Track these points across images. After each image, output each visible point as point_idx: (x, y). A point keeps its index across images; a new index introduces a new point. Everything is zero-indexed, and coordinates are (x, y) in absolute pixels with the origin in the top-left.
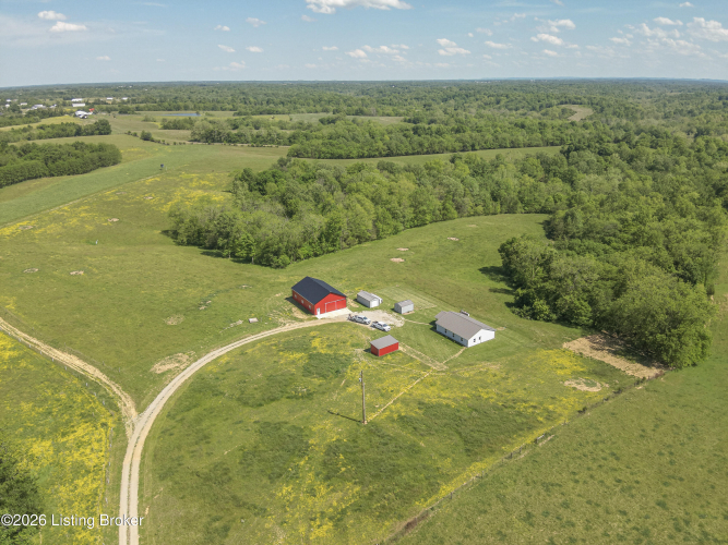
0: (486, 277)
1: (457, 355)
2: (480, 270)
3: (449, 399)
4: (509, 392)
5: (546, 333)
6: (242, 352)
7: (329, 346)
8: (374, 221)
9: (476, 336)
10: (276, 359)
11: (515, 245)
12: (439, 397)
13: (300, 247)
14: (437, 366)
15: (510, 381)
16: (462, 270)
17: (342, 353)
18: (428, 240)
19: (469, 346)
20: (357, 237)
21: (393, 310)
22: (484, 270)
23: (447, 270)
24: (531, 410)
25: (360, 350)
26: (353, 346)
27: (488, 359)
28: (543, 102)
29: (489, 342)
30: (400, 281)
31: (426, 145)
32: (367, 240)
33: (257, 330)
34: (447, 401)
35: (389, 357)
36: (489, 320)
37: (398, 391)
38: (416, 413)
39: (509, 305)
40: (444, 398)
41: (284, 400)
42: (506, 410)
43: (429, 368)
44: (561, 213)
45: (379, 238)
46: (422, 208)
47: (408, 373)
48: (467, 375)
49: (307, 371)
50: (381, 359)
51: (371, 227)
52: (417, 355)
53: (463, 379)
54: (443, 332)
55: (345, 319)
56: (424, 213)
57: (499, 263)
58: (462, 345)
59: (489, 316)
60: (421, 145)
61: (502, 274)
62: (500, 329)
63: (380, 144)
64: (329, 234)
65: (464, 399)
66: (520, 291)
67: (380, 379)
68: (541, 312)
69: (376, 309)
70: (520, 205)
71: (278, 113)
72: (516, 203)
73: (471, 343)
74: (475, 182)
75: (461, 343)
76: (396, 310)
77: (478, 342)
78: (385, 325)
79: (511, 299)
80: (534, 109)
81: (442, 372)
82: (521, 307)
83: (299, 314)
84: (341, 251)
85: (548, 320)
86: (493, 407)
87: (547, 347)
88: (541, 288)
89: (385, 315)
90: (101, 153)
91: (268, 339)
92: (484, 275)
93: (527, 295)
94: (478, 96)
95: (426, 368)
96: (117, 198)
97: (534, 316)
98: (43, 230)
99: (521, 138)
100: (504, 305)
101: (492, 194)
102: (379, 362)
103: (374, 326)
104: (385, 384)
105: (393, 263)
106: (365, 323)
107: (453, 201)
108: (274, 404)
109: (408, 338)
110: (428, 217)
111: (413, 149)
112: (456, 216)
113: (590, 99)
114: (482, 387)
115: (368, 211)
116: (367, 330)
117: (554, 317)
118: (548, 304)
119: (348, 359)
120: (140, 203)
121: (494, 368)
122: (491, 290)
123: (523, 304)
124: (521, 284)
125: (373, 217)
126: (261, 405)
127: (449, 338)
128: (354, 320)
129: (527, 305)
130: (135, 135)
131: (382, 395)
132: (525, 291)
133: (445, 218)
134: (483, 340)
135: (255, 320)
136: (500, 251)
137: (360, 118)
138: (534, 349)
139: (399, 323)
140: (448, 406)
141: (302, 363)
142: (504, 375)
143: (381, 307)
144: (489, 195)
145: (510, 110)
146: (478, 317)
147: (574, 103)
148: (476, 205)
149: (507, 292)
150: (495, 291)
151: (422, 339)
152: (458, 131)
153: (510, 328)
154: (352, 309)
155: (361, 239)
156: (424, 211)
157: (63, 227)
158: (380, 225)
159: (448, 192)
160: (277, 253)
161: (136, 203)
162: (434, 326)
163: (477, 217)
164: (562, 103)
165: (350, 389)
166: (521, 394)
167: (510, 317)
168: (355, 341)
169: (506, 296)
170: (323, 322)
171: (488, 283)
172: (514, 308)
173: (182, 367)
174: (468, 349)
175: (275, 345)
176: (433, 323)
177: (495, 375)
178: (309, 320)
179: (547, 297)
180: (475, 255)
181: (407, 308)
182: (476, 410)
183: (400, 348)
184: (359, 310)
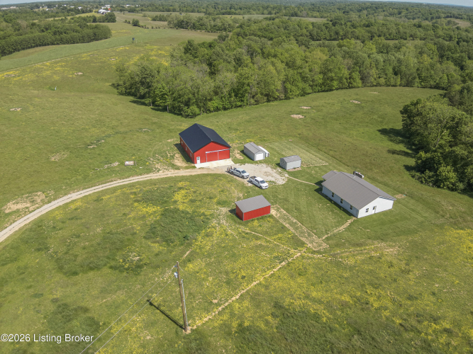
0: (385, 138)
1: (342, 228)
2: (379, 131)
3: (320, 302)
4: (410, 298)
5: (453, 205)
6: (98, 198)
7: (192, 201)
8: (284, 82)
9: (370, 206)
10: (127, 210)
11: (419, 106)
12: (307, 297)
13: (211, 100)
14: (314, 243)
15: (411, 276)
16: (361, 130)
17: (202, 211)
18: (330, 101)
19: (359, 216)
20: (266, 95)
21: (278, 165)
22: (384, 132)
23: (346, 129)
24: (443, 339)
25: (225, 210)
26: (219, 203)
27: (382, 238)
28: (434, 15)
29: (384, 213)
30: (295, 136)
31: (341, 33)
32: (276, 99)
33: (127, 174)
34: (317, 306)
35: (256, 223)
36: (386, 185)
37: (251, 279)
38: (267, 323)
39: (408, 168)
40: (314, 300)
41: (106, 270)
42: (406, 335)
43: (303, 244)
44: (457, 87)
45: (287, 98)
46: (330, 75)
47: (273, 250)
48: (351, 261)
49: (152, 233)
50: (245, 225)
51: (279, 86)
52: (292, 224)
53: (345, 268)
54: (330, 196)
55: (224, 171)
56: (332, 80)
57: (399, 126)
58: (351, 214)
59: (386, 179)
60: (337, 33)
61: (401, 136)
62: (399, 196)
63: (304, 31)
64: (239, 90)
65: (344, 305)
66: (422, 154)
67: (234, 255)
68: (447, 179)
69: (261, 162)
70: (417, 80)
71: (235, 14)
72: (415, 78)
73: (362, 213)
74: (380, 58)
75: (350, 212)
76: (281, 165)
77: (371, 212)
78: (263, 182)
79: (412, 162)
80: (427, 19)
81: (319, 252)
82: (422, 172)
83: (179, 161)
84: (248, 107)
85: (453, 189)
86: (386, 327)
87: (456, 225)
88: (449, 152)
89: (269, 169)
90: (96, 30)
91: (132, 186)
92: (382, 136)
93: (432, 159)
94: (385, 9)
95: (298, 243)
96: (88, 58)
97: (438, 183)
98: (20, 78)
99: (418, 33)
100: (403, 168)
101: (394, 69)
102: (242, 228)
103: (251, 182)
104: (238, 265)
105: (293, 119)
106: (243, 177)
107: (360, 72)
108: (91, 274)
109: (286, 200)
110: (335, 83)
111: (331, 36)
112: (360, 85)
113: (467, 16)
114: (371, 284)
115: (278, 72)
116: (243, 185)
117: (461, 186)
118: (454, 171)
119: (206, 220)
120: (104, 62)
121: (390, 251)
122: (389, 151)
123: (426, 170)
124: (423, 146)
125: (282, 77)
126: (75, 273)
127: (335, 204)
128: (232, 173)
129: (430, 171)
130: (129, 23)
131: (228, 283)
132: (428, 155)
133: (350, 87)
134: (378, 210)
135: (132, 163)
136: (402, 112)
137: (293, 18)
138: (441, 227)
139: (281, 180)
140: (316, 317)
141: (150, 220)
142: (403, 266)
143: (266, 161)
144: (391, 70)
145: (409, 19)
146: (373, 180)
147: (457, 18)
148: (379, 77)
149: (406, 154)
150: (394, 152)
151: (303, 201)
152: (368, 26)
153: (411, 196)
154: (236, 161)
155: (269, 97)
156: (332, 77)
157: (38, 76)
158: (289, 86)
159: (355, 64)
160: (187, 104)
161: (101, 62)
162: (320, 188)
163: (378, 88)
164: (448, 17)
165: (191, 266)
166: (427, 303)
167: (410, 182)
168: (224, 198)
169: (404, 158)
170: (199, 172)
171: (386, 144)
172: (413, 173)
173: (31, 209)
174: (358, 221)
175: (135, 193)
176: (319, 183)
177: (391, 265)
178: (187, 168)
179: (454, 164)
180: (375, 117)
181: (294, 164)
182: (359, 333)
183: (273, 212)
184: (242, 162)
